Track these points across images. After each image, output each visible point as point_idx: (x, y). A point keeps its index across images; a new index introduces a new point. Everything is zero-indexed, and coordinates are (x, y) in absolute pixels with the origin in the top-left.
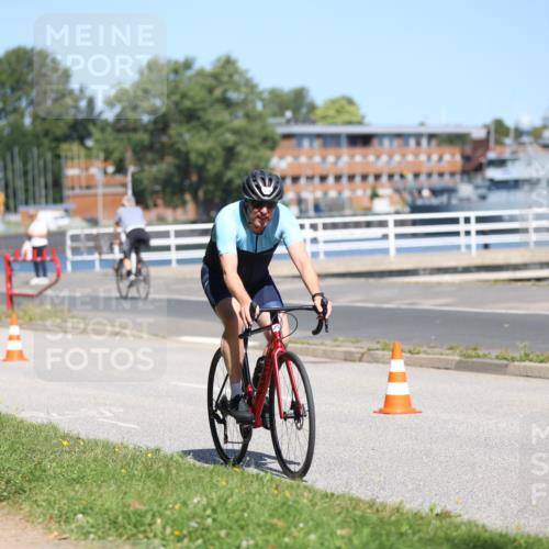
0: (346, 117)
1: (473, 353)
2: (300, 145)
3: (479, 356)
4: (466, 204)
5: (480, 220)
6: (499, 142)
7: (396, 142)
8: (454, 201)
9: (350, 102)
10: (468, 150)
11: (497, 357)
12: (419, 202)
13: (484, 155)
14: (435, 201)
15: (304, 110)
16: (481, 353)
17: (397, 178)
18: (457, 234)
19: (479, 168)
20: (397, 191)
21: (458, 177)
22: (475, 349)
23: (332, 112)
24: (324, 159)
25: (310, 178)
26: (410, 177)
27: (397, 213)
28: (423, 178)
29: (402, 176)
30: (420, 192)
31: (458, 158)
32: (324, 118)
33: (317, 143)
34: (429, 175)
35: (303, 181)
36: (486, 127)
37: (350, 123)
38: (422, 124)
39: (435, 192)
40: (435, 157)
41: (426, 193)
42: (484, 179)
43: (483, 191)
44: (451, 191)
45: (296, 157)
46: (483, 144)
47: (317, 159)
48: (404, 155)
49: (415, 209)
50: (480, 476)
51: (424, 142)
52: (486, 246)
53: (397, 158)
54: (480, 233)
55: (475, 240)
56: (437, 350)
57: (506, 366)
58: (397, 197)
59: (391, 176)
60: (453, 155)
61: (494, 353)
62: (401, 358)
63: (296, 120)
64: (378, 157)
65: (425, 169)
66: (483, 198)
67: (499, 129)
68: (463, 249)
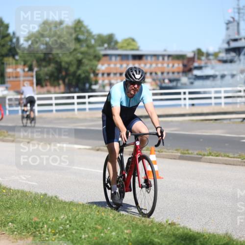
0: (131, 47)
1: (186, 152)
2: (111, 59)
3: (189, 154)
4: (184, 86)
5: (190, 93)
6: (199, 59)
7: (154, 58)
8: (179, 85)
9: (133, 40)
10: (185, 62)
11: (197, 154)
12: (164, 85)
13: (192, 64)
14: (171, 85)
15: (113, 44)
16: (190, 152)
17: (154, 74)
18: (180, 99)
19: (190, 70)
20: (154, 80)
21: (181, 74)
22: (187, 150)
23: (125, 45)
24: (121, 65)
25: (115, 74)
26: (159, 74)
27: (154, 90)
28: (165, 74)
29: (156, 73)
30: (164, 80)
31: (181, 65)
32: (122, 47)
33: (118, 58)
34: (168, 73)
35: (112, 75)
36: (194, 52)
37: (133, 50)
38: (165, 50)
39: (171, 81)
40: (171, 65)
41: (167, 81)
42: (192, 75)
43: (192, 80)
44: (177, 80)
45: (109, 65)
46: (192, 60)
47: (118, 66)
48: (157, 64)
49: (162, 88)
50: (189, 207)
51: (166, 58)
52: (193, 105)
53: (154, 65)
54: (190, 99)
55: (188, 102)
56: (170, 151)
57: (201, 158)
58: (153, 83)
59: (151, 74)
60: (179, 64)
61: (196, 152)
62: (154, 154)
63: (109, 48)
64: (145, 65)
65: (166, 70)
66: (192, 83)
67: (199, 53)
68: (183, 106)
